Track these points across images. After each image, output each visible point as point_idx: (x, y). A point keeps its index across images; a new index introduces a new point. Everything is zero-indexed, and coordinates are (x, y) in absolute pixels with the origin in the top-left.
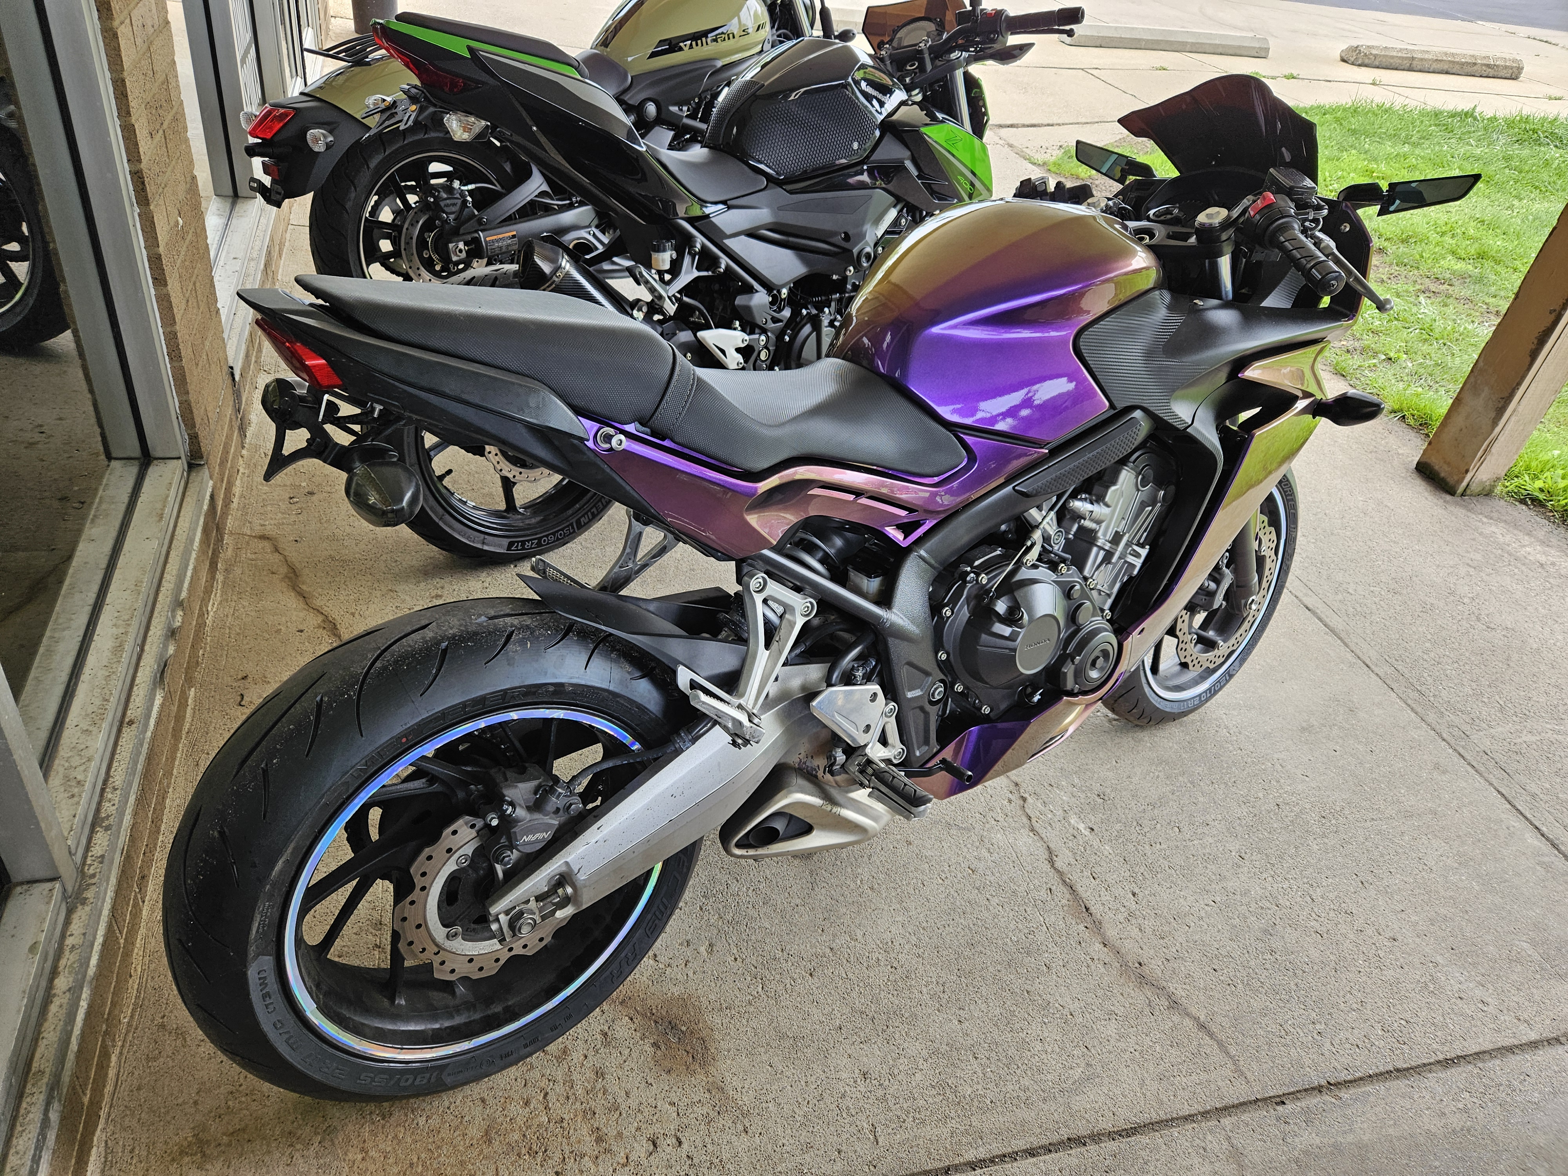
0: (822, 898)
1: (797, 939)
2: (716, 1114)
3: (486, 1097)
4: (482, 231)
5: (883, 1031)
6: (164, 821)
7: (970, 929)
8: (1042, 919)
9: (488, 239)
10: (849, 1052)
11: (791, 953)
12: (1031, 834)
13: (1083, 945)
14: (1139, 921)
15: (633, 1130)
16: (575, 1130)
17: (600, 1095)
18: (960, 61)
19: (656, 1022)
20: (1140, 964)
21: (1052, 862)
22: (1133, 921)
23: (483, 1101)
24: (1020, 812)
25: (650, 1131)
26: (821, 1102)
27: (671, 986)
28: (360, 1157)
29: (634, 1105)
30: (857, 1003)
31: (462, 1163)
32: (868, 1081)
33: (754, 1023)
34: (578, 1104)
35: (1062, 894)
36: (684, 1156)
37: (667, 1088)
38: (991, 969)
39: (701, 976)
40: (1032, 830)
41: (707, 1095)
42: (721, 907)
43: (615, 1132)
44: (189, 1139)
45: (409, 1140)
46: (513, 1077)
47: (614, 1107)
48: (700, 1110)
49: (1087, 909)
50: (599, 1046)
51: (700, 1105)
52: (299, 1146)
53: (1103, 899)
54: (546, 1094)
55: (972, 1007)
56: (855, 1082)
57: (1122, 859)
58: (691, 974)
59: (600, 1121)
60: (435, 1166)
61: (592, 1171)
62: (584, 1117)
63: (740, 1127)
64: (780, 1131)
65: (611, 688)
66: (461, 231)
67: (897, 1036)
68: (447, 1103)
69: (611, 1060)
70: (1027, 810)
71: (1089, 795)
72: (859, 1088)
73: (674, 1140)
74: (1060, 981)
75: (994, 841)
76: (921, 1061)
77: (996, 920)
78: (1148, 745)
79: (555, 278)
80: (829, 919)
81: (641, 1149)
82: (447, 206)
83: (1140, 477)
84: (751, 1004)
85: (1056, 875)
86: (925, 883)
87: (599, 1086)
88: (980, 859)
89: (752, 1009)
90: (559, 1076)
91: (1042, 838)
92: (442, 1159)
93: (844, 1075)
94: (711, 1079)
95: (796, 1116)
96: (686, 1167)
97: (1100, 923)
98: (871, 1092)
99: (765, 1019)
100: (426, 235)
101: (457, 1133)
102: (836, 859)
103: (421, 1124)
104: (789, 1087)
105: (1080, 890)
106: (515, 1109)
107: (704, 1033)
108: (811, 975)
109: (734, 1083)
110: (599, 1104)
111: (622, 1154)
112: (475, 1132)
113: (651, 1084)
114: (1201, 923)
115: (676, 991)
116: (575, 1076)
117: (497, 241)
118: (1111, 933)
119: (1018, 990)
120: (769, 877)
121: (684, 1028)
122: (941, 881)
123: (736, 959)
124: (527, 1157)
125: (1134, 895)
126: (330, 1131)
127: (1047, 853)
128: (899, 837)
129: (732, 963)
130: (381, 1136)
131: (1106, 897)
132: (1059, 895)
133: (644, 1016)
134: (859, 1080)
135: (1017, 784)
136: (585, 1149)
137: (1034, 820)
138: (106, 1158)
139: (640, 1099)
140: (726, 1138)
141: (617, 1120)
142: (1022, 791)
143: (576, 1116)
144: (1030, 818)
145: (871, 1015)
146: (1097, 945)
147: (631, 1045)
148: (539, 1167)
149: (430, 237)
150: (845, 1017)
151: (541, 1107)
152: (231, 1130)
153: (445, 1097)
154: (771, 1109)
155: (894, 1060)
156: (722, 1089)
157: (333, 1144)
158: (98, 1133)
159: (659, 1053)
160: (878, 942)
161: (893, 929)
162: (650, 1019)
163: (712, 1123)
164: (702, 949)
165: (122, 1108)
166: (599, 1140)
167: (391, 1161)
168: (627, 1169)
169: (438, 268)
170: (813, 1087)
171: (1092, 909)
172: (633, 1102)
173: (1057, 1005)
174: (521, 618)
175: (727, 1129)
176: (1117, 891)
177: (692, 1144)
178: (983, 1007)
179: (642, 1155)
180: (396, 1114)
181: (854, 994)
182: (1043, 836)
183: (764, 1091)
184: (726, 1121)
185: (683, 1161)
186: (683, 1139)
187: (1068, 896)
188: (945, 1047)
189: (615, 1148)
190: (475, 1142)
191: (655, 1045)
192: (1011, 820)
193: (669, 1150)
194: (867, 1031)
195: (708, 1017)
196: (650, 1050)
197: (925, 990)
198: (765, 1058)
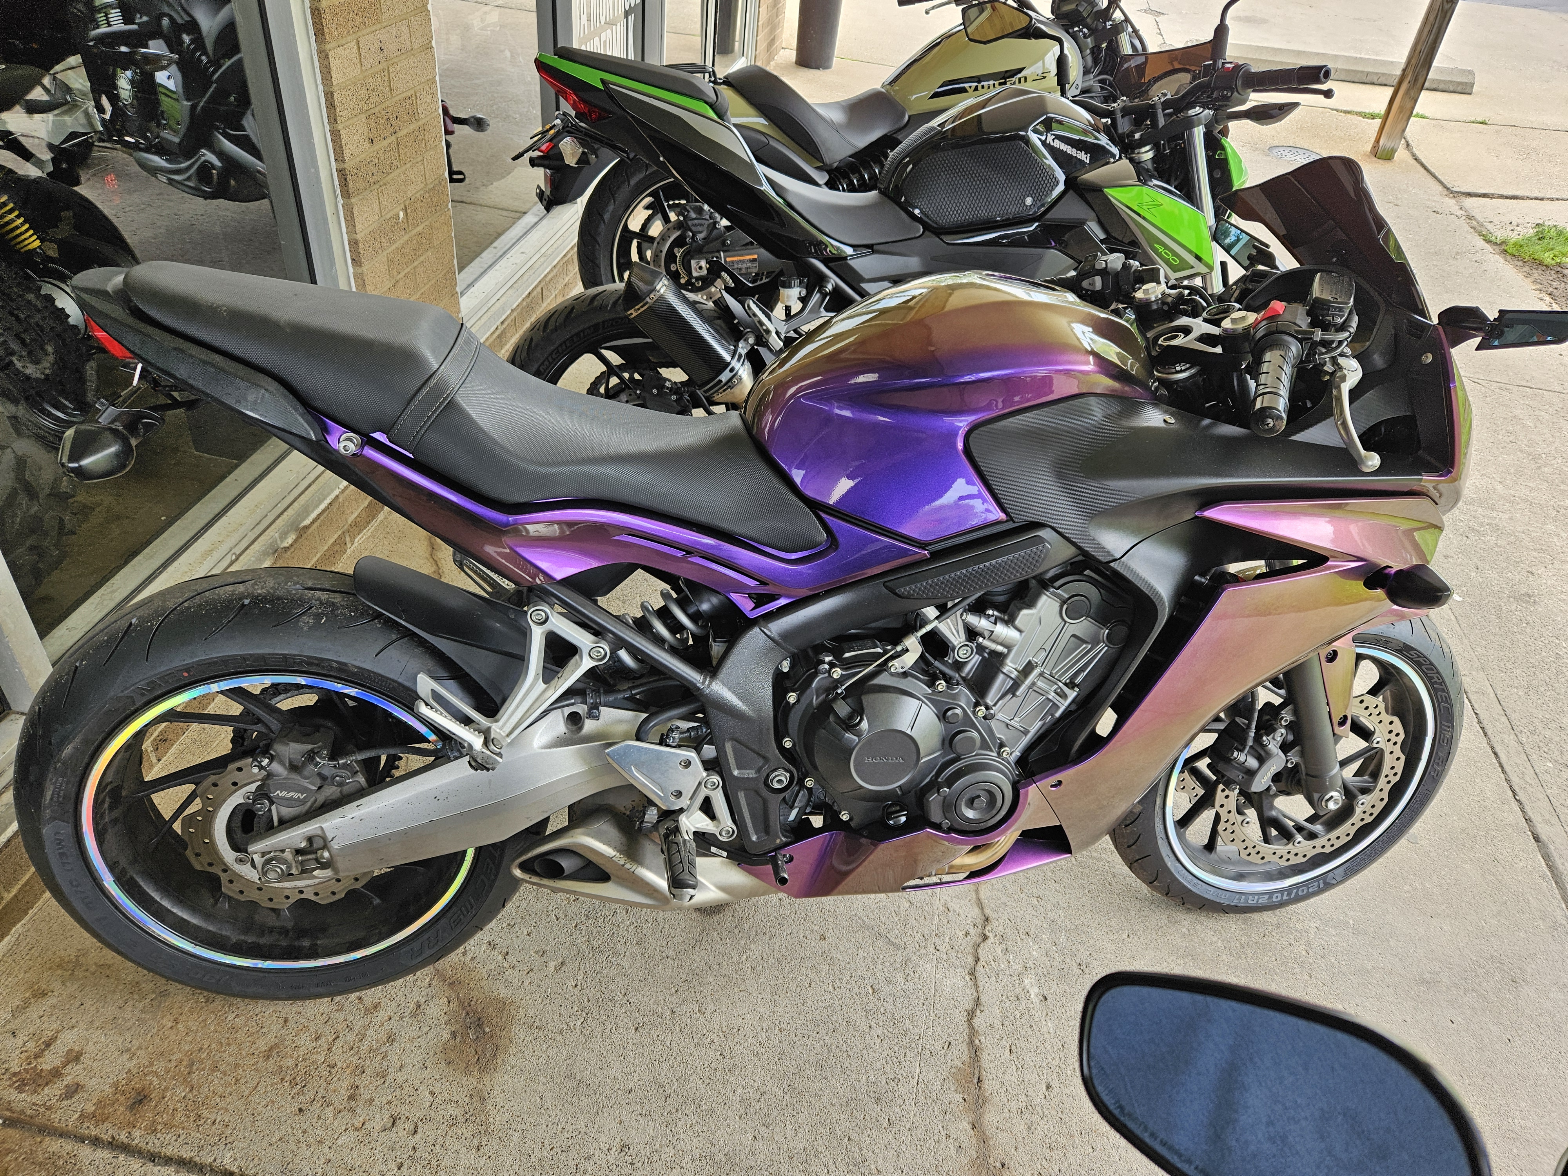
0: (698, 959)
1: (646, 989)
2: (463, 1120)
3: (290, 1019)
4: (724, 252)
5: (670, 1113)
6: (215, 701)
7: (830, 1050)
8: (918, 1071)
9: (728, 260)
10: (623, 1118)
11: (631, 1000)
12: (967, 978)
13: (948, 1117)
14: (1033, 1119)
15: (385, 1102)
16: (339, 1079)
17: (379, 1058)
18: (1199, 119)
19: (468, 1014)
20: (1003, 1165)
21: (971, 1015)
22: (1026, 1115)
23: (286, 1021)
24: (969, 949)
25: (395, 1110)
26: (564, 1154)
27: (502, 986)
28: (170, 1024)
29: (400, 1080)
30: (662, 1074)
31: (237, 1066)
32: (623, 1154)
33: (551, 1052)
34: (356, 1057)
35: (960, 1053)
36: (411, 1145)
37: (438, 1077)
38: (824, 1099)
39: (534, 988)
40: (972, 973)
41: (467, 1100)
42: (595, 931)
43: (369, 1097)
44: (72, 957)
45: (212, 1028)
46: (321, 1011)
47: (383, 1075)
48: (451, 1110)
49: (979, 1080)
50: (406, 1014)
51: (455, 1105)
52: (136, 996)
53: (1007, 1077)
54: (338, 1037)
55: (777, 1129)
56: (610, 1149)
57: (1060, 1044)
58: (527, 983)
59: (363, 1081)
60: (217, 1058)
61: (328, 1122)
62: (354, 1071)
63: (476, 1142)
64: (509, 1162)
65: (400, 680)
66: (705, 249)
67: (680, 1124)
68: (257, 1011)
69: (408, 1030)
70: (980, 951)
71: (1068, 960)
72: (609, 1157)
73: (412, 1127)
74: (894, 1143)
75: (918, 969)
76: (688, 1159)
77: (865, 1052)
78: (1184, 930)
79: (648, 299)
80: (690, 982)
81: (380, 1120)
82: (695, 225)
83: (1065, 607)
84: (561, 1033)
85: (967, 1031)
86: (813, 984)
87: (383, 1049)
88: (889, 982)
89: (559, 1038)
90: (358, 1026)
91: (977, 987)
92: (224, 1055)
93: (603, 1138)
94: (480, 1086)
95: (533, 1156)
96: (405, 1156)
97: (984, 1102)
98: (617, 1166)
99: (564, 1053)
100: (676, 250)
101: (250, 1039)
102: (736, 927)
103: (229, 1018)
104: (544, 1126)
105: (985, 1057)
106: (305, 1041)
107: (502, 1042)
108: (636, 1029)
109: (498, 1099)
110: (373, 1065)
111: (361, 1119)
112: (262, 1045)
113: (426, 1068)
114: (1114, 1152)
115: (504, 993)
116: (370, 1032)
117: (737, 262)
118: (991, 1117)
119: (839, 1133)
120: (659, 920)
121: (487, 1030)
122: (831, 989)
123: (576, 985)
124: (286, 1084)
125: (1048, 1087)
126: (164, 994)
127: (972, 1003)
128: (816, 928)
129: (570, 988)
130: (195, 1015)
131: (1012, 1077)
132: (956, 1053)
133: (461, 1003)
134: (614, 1149)
135: (987, 919)
136: (335, 1099)
137: (980, 964)
138: (12, 947)
139: (409, 1077)
140: (458, 1146)
141: (377, 1087)
142: (988, 928)
143: (348, 1067)
144: (977, 960)
145: (668, 1092)
146: (965, 1124)
147: (433, 1026)
148: (289, 1098)
149: (679, 252)
150: (641, 1083)
151: (326, 1047)
152: (101, 963)
153: (260, 1005)
154: (515, 1138)
155: (661, 1146)
156: (484, 1099)
157: (159, 1006)
158: (19, 925)
159: (452, 1042)
160: (724, 1024)
161: (748, 1017)
162: (464, 1009)
163: (454, 1128)
164: (552, 965)
165: (46, 914)
166: (351, 1098)
167: (189, 1039)
168: (357, 1133)
169: (683, 281)
170: (566, 1136)
171: (986, 1084)
172: (401, 1077)
173: (873, 1167)
174: (332, 595)
175: (464, 1138)
176: (1031, 1076)
177: (424, 1137)
178: (790, 1134)
179: (377, 1128)
180: (217, 1002)
181: (666, 1065)
182: (980, 984)
183: (520, 1119)
184: (467, 1131)
185: (406, 1150)
186: (420, 1130)
187: (965, 1058)
188: (721, 1156)
189: (358, 1110)
190: (257, 1052)
191: (454, 1034)
192: (954, 954)
193: (402, 1133)
194: (653, 1105)
195: (515, 1029)
196: (446, 1035)
197: (739, 1091)
198: (541, 1088)
